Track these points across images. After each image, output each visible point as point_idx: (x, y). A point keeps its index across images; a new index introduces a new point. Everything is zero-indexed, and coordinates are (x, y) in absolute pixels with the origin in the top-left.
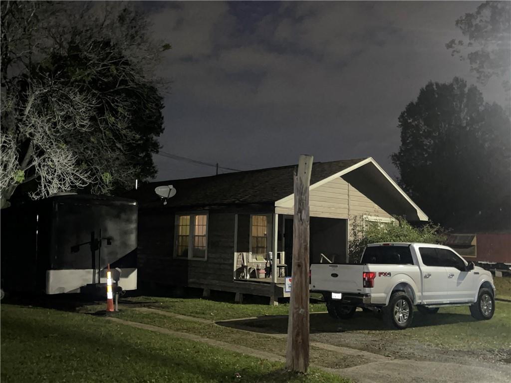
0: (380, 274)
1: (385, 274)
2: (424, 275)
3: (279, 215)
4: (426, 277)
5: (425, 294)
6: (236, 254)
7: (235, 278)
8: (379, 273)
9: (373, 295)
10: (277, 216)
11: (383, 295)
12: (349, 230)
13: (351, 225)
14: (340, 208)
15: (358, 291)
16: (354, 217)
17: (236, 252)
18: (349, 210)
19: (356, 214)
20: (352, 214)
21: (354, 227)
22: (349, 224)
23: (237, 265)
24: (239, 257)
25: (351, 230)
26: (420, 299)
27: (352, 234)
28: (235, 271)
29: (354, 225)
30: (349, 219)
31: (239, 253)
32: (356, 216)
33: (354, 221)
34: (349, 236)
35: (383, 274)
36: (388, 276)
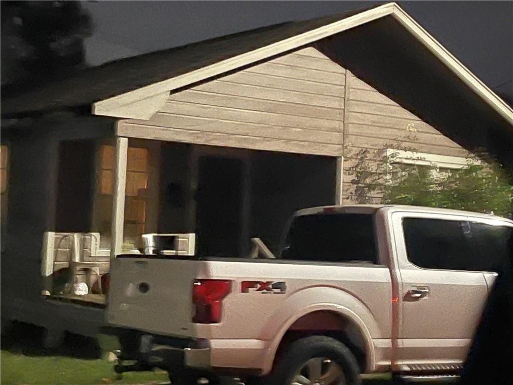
0: (247, 285)
1: (264, 286)
2: (402, 292)
3: (131, 140)
4: (409, 297)
5: (406, 343)
7: (48, 293)
8: (243, 283)
9: (215, 344)
10: (123, 144)
11: (254, 344)
12: (343, 182)
13: (348, 171)
14: (318, 128)
15: (183, 331)
16: (358, 152)
17: (51, 231)
18: (345, 134)
19: (366, 146)
20: (354, 144)
21: (357, 176)
22: (343, 168)
23: (56, 263)
24: (62, 243)
25: (349, 183)
26: (385, 358)
27: (354, 192)
28: (51, 275)
29: (359, 172)
30: (343, 157)
31: (61, 235)
32: (364, 149)
33: (357, 161)
34: (344, 197)
35: (259, 286)
36: (275, 293)
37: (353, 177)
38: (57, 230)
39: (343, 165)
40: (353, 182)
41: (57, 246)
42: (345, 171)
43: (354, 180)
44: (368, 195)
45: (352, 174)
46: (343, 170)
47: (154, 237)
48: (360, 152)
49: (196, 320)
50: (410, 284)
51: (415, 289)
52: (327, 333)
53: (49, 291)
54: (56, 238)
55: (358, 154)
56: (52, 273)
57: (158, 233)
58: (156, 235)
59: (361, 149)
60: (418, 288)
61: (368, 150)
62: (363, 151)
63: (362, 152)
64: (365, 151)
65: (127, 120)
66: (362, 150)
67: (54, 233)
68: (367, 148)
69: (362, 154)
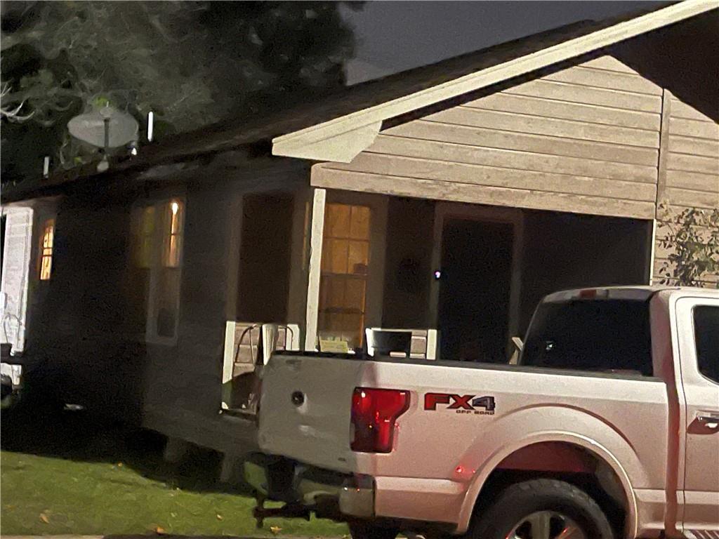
0: (433, 400)
1: (462, 402)
3: (329, 191)
4: (698, 427)
6: (231, 326)
7: (225, 406)
8: (428, 395)
10: (320, 197)
11: (443, 486)
12: (655, 258)
13: (665, 242)
14: (616, 177)
15: (339, 462)
16: (681, 214)
17: (231, 320)
18: (660, 187)
19: (694, 204)
20: (673, 201)
21: (678, 249)
22: (656, 236)
23: (236, 364)
24: (245, 337)
25: (665, 259)
26: (656, 518)
27: (672, 275)
28: (229, 382)
29: (682, 244)
30: (655, 220)
31: (244, 326)
32: (691, 209)
33: (679, 227)
34: (656, 280)
35: (452, 401)
36: (477, 413)
37: (673, 250)
38: (239, 320)
39: (657, 232)
40: (672, 258)
41: (239, 342)
42: (659, 242)
43: (672, 255)
44: (696, 278)
45: (670, 246)
46: (656, 239)
47: (376, 333)
48: (683, 214)
49: (355, 447)
50: (698, 406)
51: (709, 416)
52: (562, 477)
53: (227, 403)
54: (237, 331)
55: (680, 217)
56: (231, 378)
57: (382, 327)
58: (379, 329)
59: (686, 208)
60: (712, 415)
61: (697, 210)
62: (689, 212)
63: (686, 214)
64: (693, 212)
65: (325, 164)
66: (687, 210)
67: (234, 323)
68: (694, 208)
69: (687, 217)
